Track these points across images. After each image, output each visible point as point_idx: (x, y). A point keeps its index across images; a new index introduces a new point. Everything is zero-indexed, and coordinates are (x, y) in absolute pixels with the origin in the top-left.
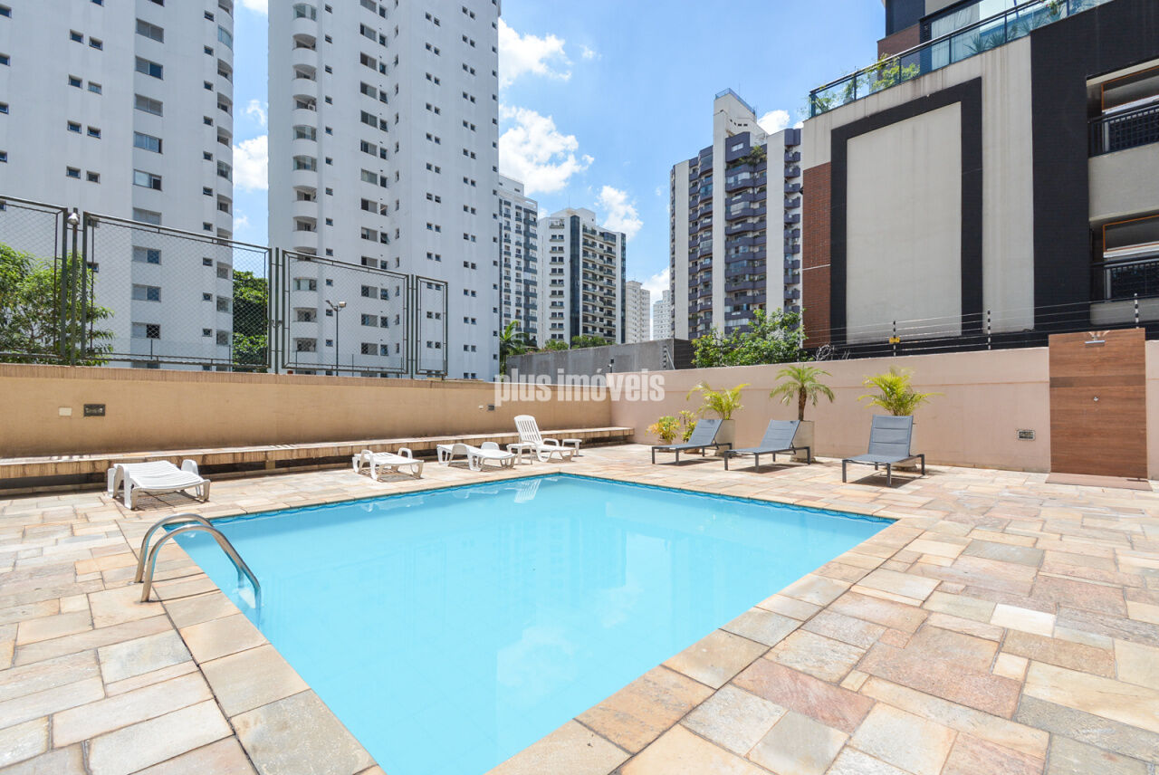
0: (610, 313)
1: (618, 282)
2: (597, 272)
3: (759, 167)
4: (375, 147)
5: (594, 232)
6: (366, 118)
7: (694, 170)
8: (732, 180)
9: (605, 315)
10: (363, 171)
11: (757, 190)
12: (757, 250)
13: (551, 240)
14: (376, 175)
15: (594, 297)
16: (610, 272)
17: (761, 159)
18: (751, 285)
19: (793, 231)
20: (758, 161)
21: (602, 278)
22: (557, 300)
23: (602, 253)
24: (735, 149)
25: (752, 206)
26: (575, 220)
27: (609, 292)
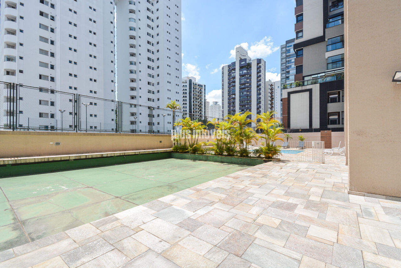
0: (201, 110)
1: (203, 100)
2: (197, 97)
3: (250, 69)
4: (151, 67)
5: (196, 84)
6: (149, 59)
7: (229, 68)
8: (241, 72)
9: (199, 111)
10: (148, 74)
11: (249, 76)
12: (249, 93)
13: (183, 87)
14: (151, 75)
15: (196, 105)
16: (201, 97)
17: (250, 67)
18: (247, 104)
19: (259, 88)
20: (249, 67)
21: (198, 99)
22: (185, 106)
23: (198, 91)
24: (242, 63)
25: (247, 80)
26: (190, 81)
27: (201, 103)
